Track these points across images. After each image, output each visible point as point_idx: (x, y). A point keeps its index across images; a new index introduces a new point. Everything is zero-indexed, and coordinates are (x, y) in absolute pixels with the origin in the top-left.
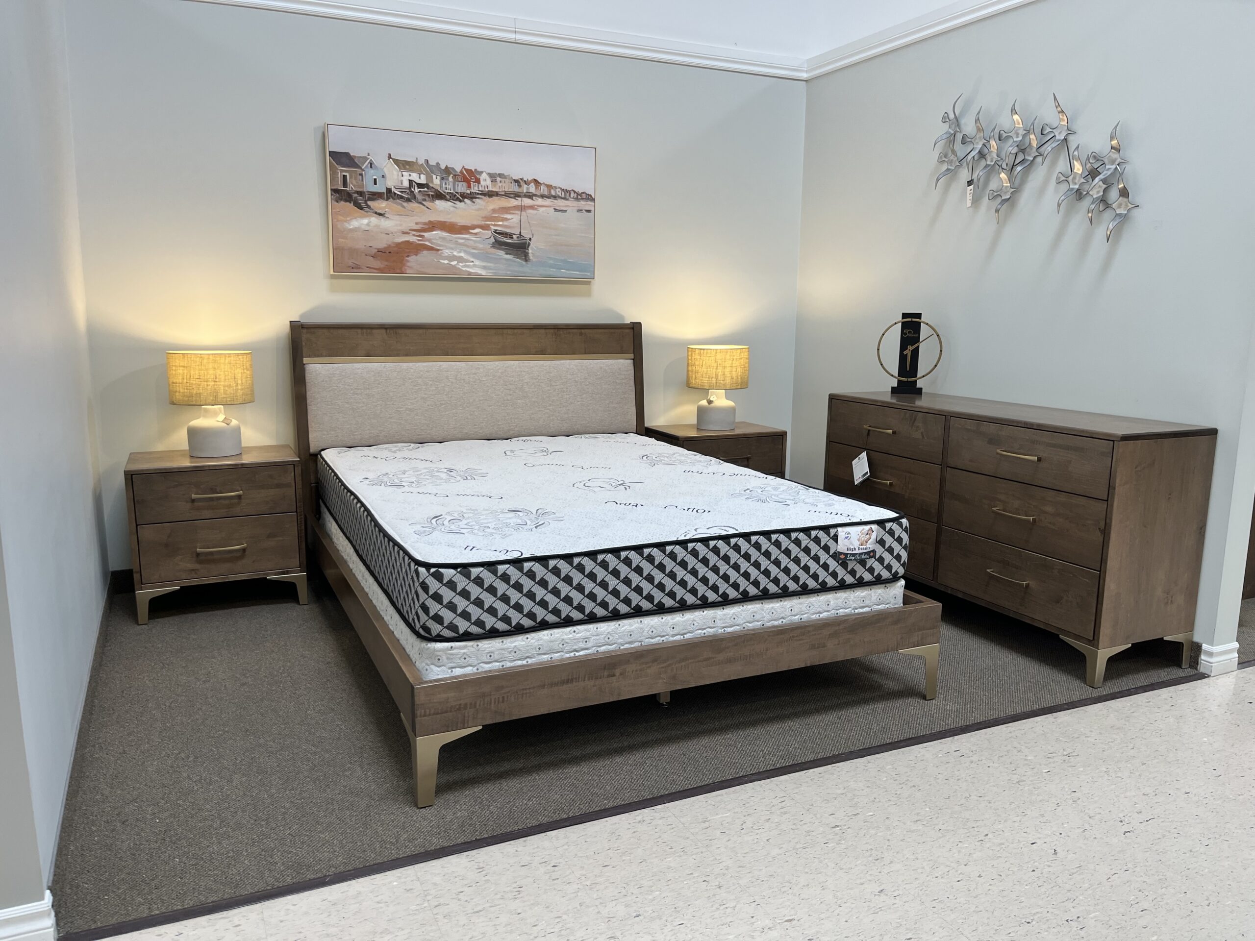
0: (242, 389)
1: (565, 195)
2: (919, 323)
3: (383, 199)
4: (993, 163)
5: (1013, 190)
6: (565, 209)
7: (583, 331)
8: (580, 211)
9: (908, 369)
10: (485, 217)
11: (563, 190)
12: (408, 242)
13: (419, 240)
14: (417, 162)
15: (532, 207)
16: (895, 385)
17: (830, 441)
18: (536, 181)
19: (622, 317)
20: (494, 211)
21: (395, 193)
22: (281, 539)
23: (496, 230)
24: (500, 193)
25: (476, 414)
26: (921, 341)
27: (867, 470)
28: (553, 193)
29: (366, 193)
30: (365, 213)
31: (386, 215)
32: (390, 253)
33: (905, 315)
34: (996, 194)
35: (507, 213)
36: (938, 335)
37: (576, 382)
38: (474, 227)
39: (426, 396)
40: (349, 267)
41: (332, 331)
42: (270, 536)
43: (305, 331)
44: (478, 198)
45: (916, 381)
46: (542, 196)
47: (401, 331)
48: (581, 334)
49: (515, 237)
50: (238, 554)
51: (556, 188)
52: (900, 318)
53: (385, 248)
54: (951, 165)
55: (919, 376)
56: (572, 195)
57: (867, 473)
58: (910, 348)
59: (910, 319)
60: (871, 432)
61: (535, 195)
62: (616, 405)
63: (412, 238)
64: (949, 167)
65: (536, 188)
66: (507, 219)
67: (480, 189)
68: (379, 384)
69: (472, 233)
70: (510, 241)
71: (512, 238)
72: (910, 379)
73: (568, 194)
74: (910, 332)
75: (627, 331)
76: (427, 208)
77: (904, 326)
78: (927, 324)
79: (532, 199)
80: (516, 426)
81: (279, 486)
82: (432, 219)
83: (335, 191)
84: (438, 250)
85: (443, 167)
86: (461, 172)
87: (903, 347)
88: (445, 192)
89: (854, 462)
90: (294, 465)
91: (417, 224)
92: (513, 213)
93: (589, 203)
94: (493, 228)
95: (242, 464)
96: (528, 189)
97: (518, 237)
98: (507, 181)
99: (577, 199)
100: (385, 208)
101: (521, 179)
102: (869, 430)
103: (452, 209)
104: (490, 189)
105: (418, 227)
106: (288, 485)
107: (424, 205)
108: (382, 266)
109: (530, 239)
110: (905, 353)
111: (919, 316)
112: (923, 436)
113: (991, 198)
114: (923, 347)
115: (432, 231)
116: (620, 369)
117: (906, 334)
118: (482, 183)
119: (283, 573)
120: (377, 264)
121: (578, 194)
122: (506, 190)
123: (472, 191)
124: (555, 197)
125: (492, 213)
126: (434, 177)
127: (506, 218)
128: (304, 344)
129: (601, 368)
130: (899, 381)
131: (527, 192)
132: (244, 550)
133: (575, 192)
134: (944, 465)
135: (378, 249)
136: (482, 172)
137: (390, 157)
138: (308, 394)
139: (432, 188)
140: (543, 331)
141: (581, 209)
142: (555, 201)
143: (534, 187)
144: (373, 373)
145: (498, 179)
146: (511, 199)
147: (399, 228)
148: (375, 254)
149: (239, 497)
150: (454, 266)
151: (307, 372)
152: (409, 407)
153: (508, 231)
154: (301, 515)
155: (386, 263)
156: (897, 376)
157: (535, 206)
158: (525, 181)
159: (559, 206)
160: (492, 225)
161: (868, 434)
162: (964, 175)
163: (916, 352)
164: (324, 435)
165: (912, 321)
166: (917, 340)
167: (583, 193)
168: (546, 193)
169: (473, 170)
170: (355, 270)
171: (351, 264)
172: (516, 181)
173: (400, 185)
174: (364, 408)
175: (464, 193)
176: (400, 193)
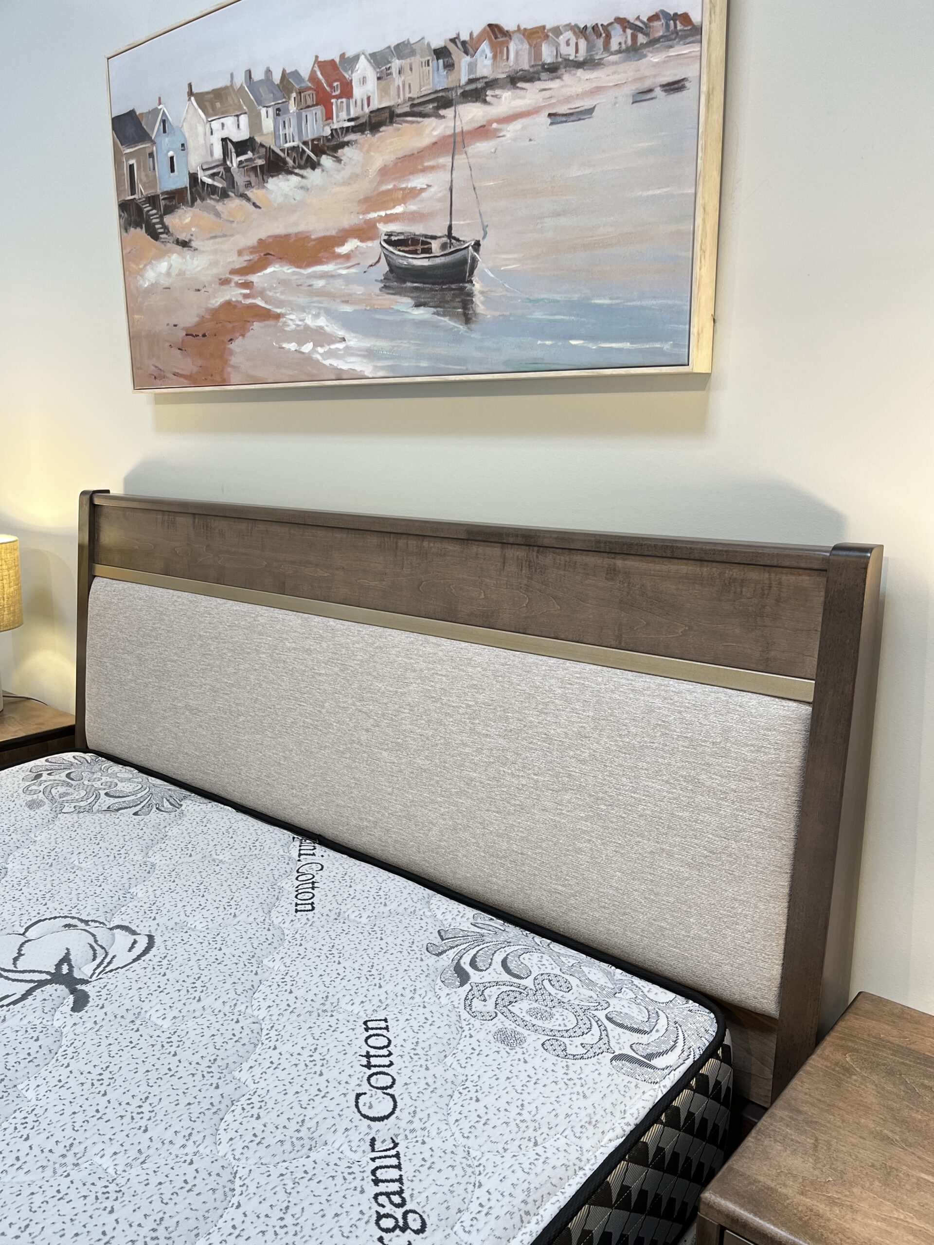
1: (590, 47)
3: (185, 203)
6: (587, 104)
7: (619, 563)
8: (643, 95)
10: (366, 200)
11: (581, 32)
12: (229, 303)
13: (246, 296)
14: (232, 86)
15: (483, 131)
18: (495, 31)
19: (836, 520)
20: (384, 172)
21: (203, 183)
23: (390, 235)
24: (399, 111)
25: (296, 759)
28: (548, 55)
29: (161, 198)
30: (162, 246)
31: (193, 244)
32: (204, 335)
35: (414, 172)
37: (548, 738)
38: (341, 239)
39: (218, 686)
40: (151, 375)
43: (97, 510)
44: (347, 144)
46: (514, 80)
47: (216, 524)
48: (612, 573)
49: (435, 245)
51: (557, 31)
53: (198, 325)
56: (618, 38)
61: (492, 84)
62: (685, 872)
63: (234, 294)
65: (495, 57)
66: (414, 193)
67: (352, 115)
69: (339, 256)
70: (426, 263)
71: (428, 250)
73: (600, 42)
75: (805, 580)
76: (254, 204)
79: (485, 102)
80: (375, 823)
82: (263, 234)
83: (124, 206)
84: (278, 316)
85: (277, 78)
86: (313, 77)
88: (283, 150)
91: (240, 253)
92: (432, 168)
93: (682, 49)
94: (384, 228)
96: (472, 67)
97: (444, 246)
98: (416, 60)
99: (633, 51)
100: (188, 226)
101: (453, 41)
103: (299, 195)
104: (376, 104)
105: (240, 262)
107: (248, 199)
108: (192, 369)
109: (477, 245)
115: (265, 267)
116: (726, 730)
118: (358, 92)
120: (188, 364)
121: (636, 29)
122: (414, 95)
123: (335, 127)
124: (552, 70)
125: (380, 183)
126: (263, 111)
127: (413, 189)
128: (96, 536)
129: (650, 710)
131: (471, 81)
133: (623, 22)
135: (185, 329)
136: (356, 58)
137: (191, 93)
139: (262, 145)
140: (494, 551)
141: (647, 85)
142: (555, 84)
143: (490, 55)
145: (396, 64)
146: (427, 121)
147: (215, 271)
148: (184, 341)
150: (307, 359)
151: (90, 592)
152: (191, 702)
153: (418, 229)
155: (200, 362)
157: (490, 122)
158: (464, 43)
159: (568, 99)
160: (381, 219)
167: (654, 18)
168: (525, 65)
169: (337, 60)
171: (153, 368)
172: (441, 53)
173: (210, 159)
175: (318, 139)
176: (209, 181)
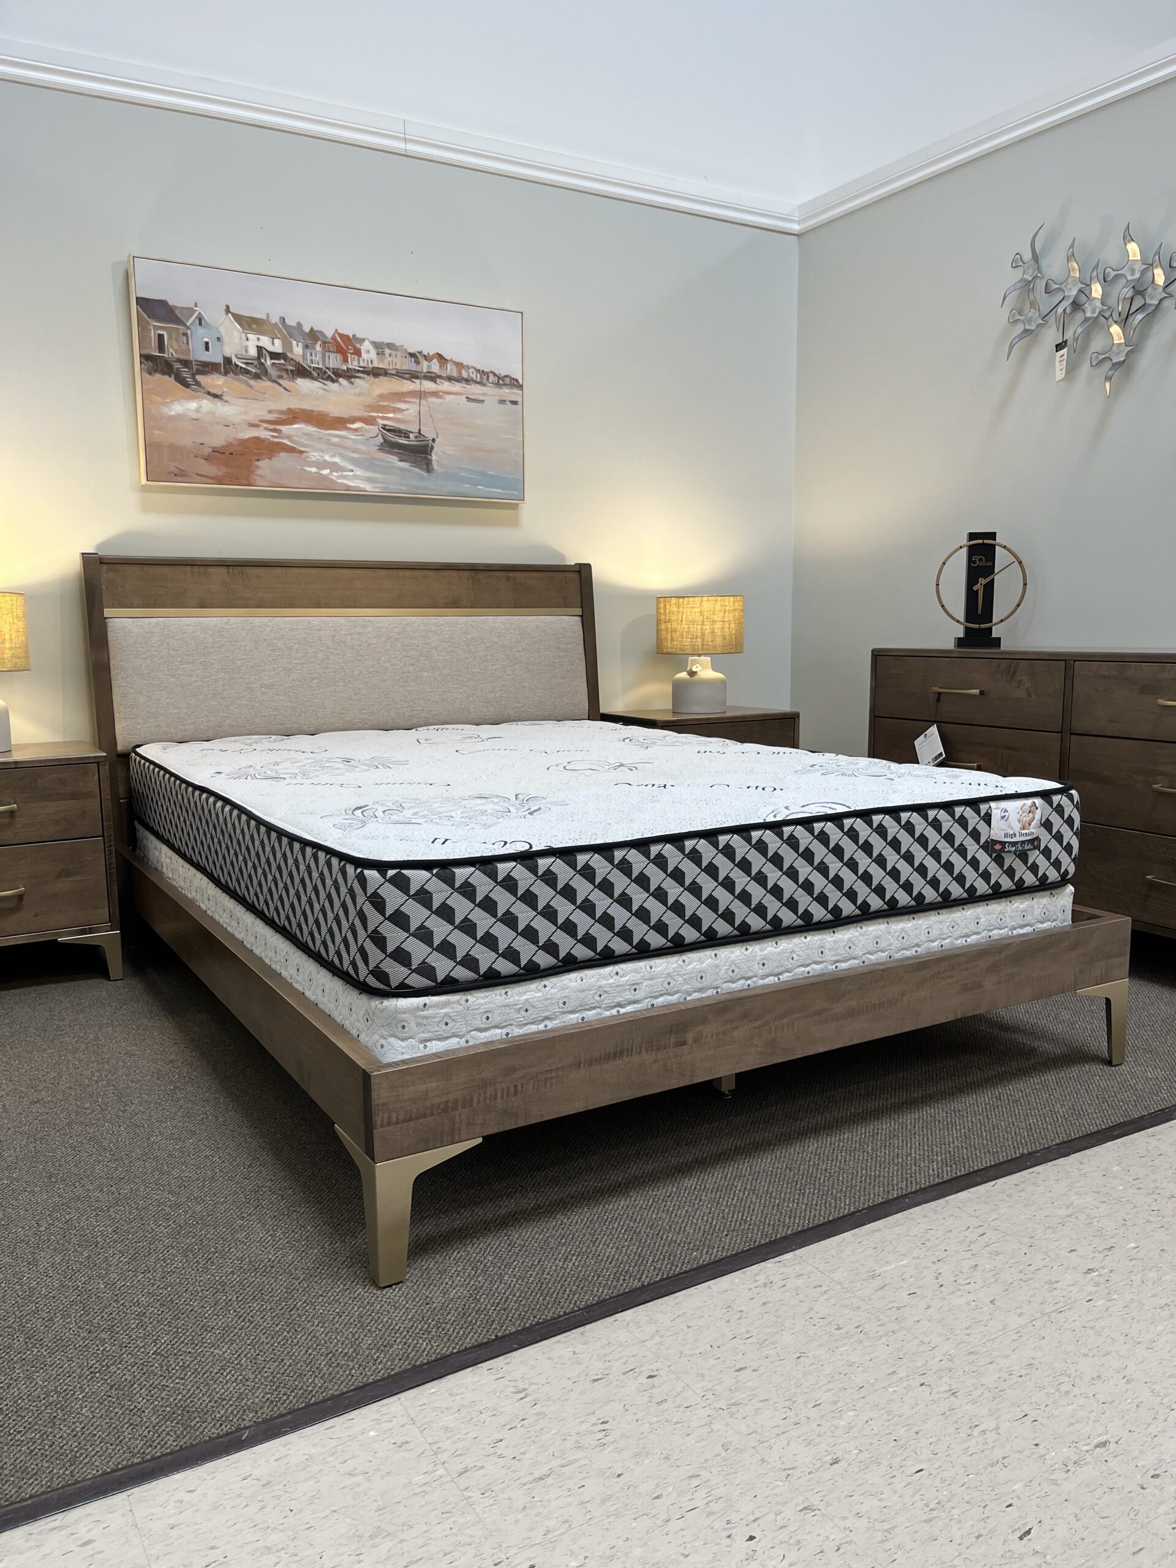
0: (11, 649)
1: (481, 378)
2: (994, 546)
3: (220, 373)
4: (1096, 315)
5: (1130, 348)
6: (482, 398)
7: (510, 574)
8: (502, 402)
9: (980, 612)
10: (370, 406)
11: (478, 371)
12: (257, 438)
13: (273, 437)
14: (268, 320)
15: (435, 394)
16: (961, 635)
17: (875, 717)
18: (440, 357)
19: (563, 557)
20: (382, 397)
21: (237, 366)
22: (78, 878)
23: (385, 425)
24: (390, 372)
25: (364, 692)
26: (996, 571)
27: (942, 750)
28: (464, 374)
29: (194, 363)
30: (193, 393)
31: (224, 398)
32: (231, 454)
33: (972, 536)
34: (1103, 357)
35: (400, 401)
36: (1020, 563)
37: (504, 646)
38: (353, 420)
39: (290, 666)
40: (170, 473)
41: (146, 568)
42: (64, 874)
43: (105, 568)
44: (358, 377)
45: (991, 628)
46: (450, 379)
47: (250, 571)
48: (508, 579)
49: (412, 436)
50: (11, 905)
51: (468, 367)
52: (964, 540)
53: (223, 447)
54: (1030, 325)
55: (995, 620)
56: (492, 378)
57: (941, 754)
58: (983, 581)
59: (981, 541)
60: (942, 697)
61: (440, 377)
62: (561, 681)
63: (263, 434)
64: (1027, 327)
65: (440, 367)
66: (400, 410)
67: (361, 364)
68: (220, 647)
69: (350, 429)
70: (406, 442)
71: (409, 437)
72: (983, 626)
73: (485, 377)
74: (980, 560)
75: (572, 575)
76: (285, 389)
77: (972, 551)
78: (1005, 547)
79: (436, 382)
80: (422, 710)
81: (74, 796)
82: (292, 407)
83: (146, 358)
84: (302, 452)
85: (307, 329)
86: (333, 338)
87: (971, 579)
88: (310, 367)
89: (917, 742)
90: (98, 763)
91: (270, 412)
92: (409, 402)
93: (515, 391)
94: (381, 422)
95: (16, 763)
96: (429, 367)
97: (416, 437)
98: (399, 354)
99: (498, 385)
100: (221, 386)
101: (419, 353)
102: (940, 694)
103: (321, 392)
104: (376, 364)
105: (272, 417)
106: (88, 795)
107: (280, 385)
108: (220, 473)
109: (434, 440)
110: (975, 588)
111: (992, 536)
112: (1030, 695)
113: (1094, 364)
114: (999, 580)
115: (293, 424)
116: (564, 628)
117: (975, 562)
118: (364, 355)
119: (84, 932)
120: (212, 470)
121: (499, 378)
122: (398, 367)
123: (350, 367)
124: (467, 381)
125: (379, 401)
126: (294, 343)
127: (399, 409)
128: (104, 587)
129: (538, 627)
130: (967, 630)
131: (428, 372)
132: (20, 897)
133: (494, 374)
134: (1066, 731)
135: (213, 448)
136: (363, 340)
137: (228, 310)
138: (112, 662)
139: (292, 359)
140: (454, 573)
141: (503, 399)
142: (468, 387)
143: (438, 365)
144: (210, 632)
145: (387, 351)
146: (405, 381)
147: (244, 417)
148: (209, 455)
149: (12, 813)
150: (325, 477)
151: (109, 629)
152: (266, 682)
153: (402, 427)
154: (110, 841)
155: (226, 470)
156: (962, 619)
157: (439, 392)
158: (425, 356)
159: (474, 394)
160: (379, 417)
161: (938, 700)
162: (1052, 336)
163: (989, 588)
164: (139, 724)
165: (983, 544)
166: (990, 570)
167: (506, 376)
168: (455, 374)
169: (351, 336)
170: (180, 479)
171: (172, 469)
172: (412, 355)
173: (244, 353)
174: (199, 683)
175: (338, 369)
176: (244, 366)
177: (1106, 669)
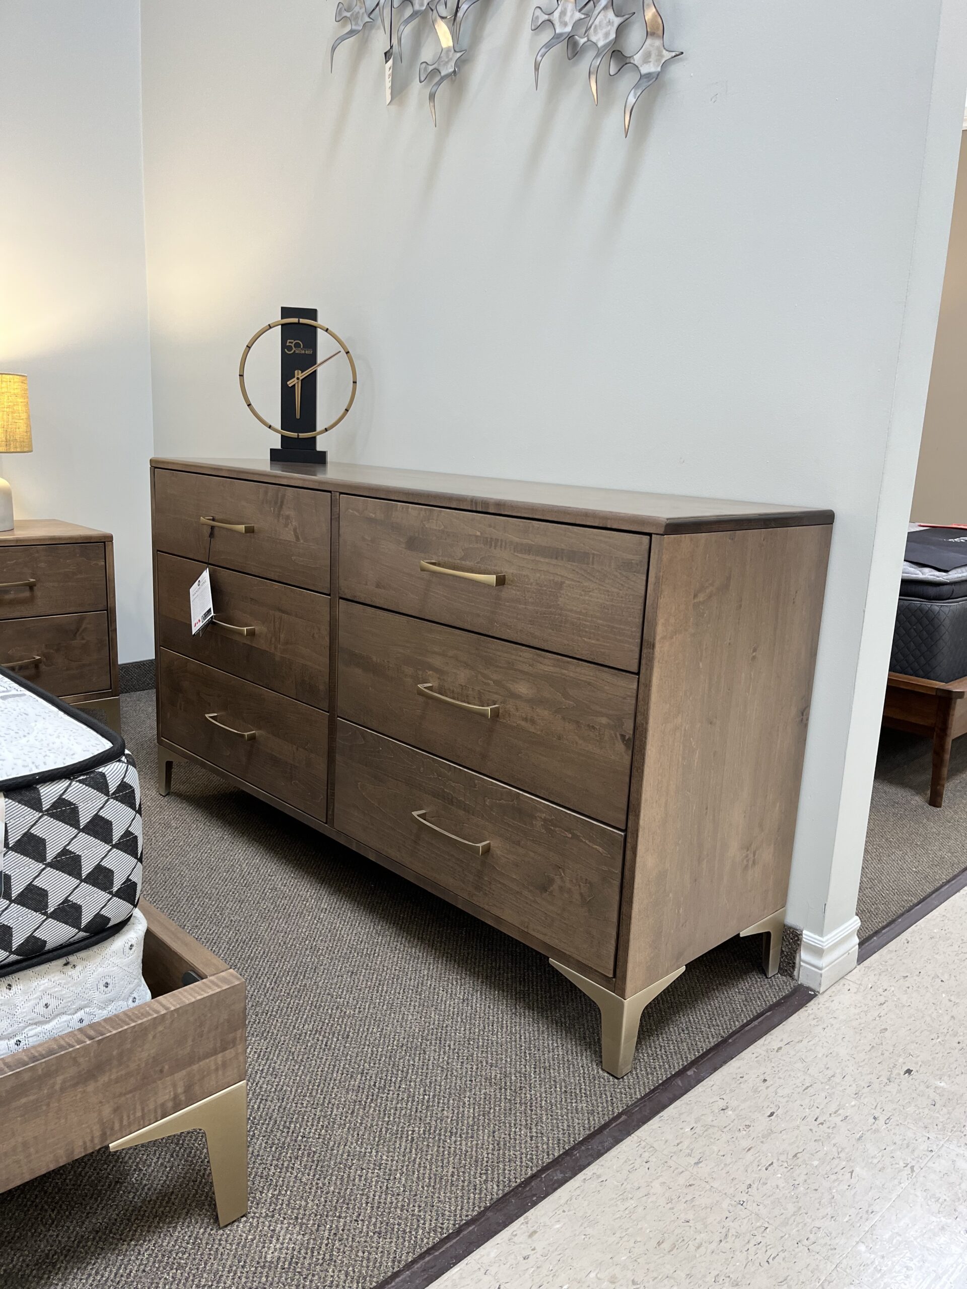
2: (315, 328)
4: (424, 8)
5: (459, 55)
9: (298, 416)
16: (278, 446)
17: (158, 552)
26: (319, 361)
27: (211, 606)
33: (286, 312)
34: (431, 68)
36: (347, 353)
45: (314, 439)
52: (277, 317)
54: (357, 24)
55: (320, 426)
57: (210, 610)
58: (300, 375)
59: (295, 320)
60: (216, 531)
64: (354, 27)
72: (302, 435)
74: (297, 345)
77: (287, 331)
78: (327, 330)
87: (286, 374)
89: (192, 590)
102: (213, 528)
110: (290, 383)
111: (312, 314)
112: (297, 538)
113: (422, 79)
114: (323, 374)
117: (290, 348)
130: (283, 438)
134: (335, 595)
156: (278, 426)
161: (212, 535)
162: (380, 41)
163: (310, 384)
165: (299, 323)
166: (312, 360)
177: (374, 508)
